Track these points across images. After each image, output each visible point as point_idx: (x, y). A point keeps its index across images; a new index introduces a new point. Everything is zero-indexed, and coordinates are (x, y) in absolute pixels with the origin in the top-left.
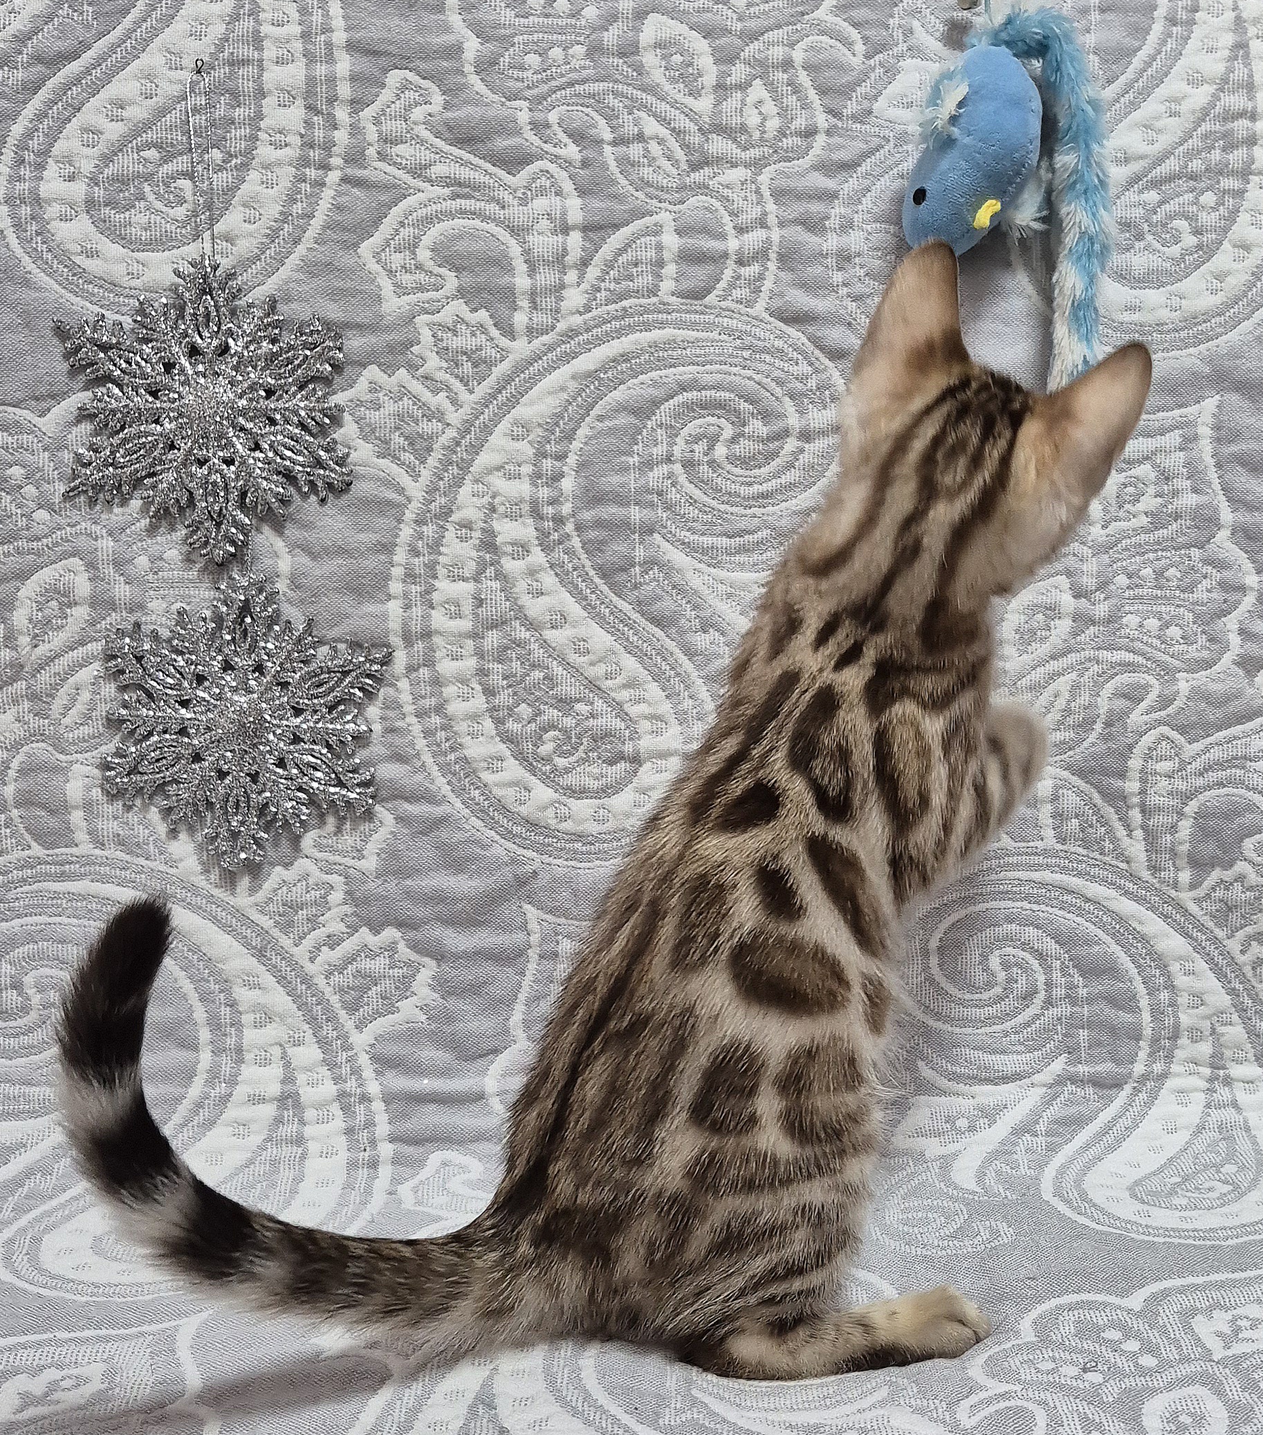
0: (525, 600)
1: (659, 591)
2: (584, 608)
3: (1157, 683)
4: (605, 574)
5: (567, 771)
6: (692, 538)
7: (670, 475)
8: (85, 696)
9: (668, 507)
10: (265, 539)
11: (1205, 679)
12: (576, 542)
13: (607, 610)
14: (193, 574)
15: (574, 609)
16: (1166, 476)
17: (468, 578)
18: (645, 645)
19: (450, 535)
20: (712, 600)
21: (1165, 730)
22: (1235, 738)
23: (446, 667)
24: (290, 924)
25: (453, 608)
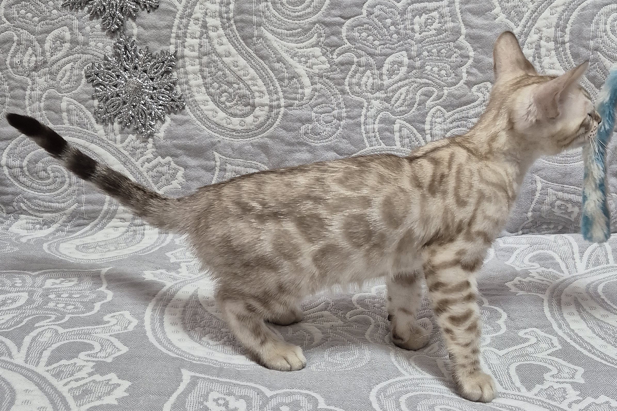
0: (217, 46)
1: (262, 47)
2: (237, 50)
3: (437, 90)
4: (244, 38)
5: (230, 107)
6: (274, 29)
7: (267, 6)
8: (68, 74)
9: (266, 18)
10: (130, 22)
11: (454, 89)
12: (234, 27)
13: (244, 52)
14: (105, 33)
15: (233, 51)
16: (442, 16)
17: (197, 38)
18: (257, 65)
19: (192, 22)
20: (281, 51)
21: (439, 107)
22: (463, 110)
23: (189, 68)
24: (134, 154)
25: (192, 48)
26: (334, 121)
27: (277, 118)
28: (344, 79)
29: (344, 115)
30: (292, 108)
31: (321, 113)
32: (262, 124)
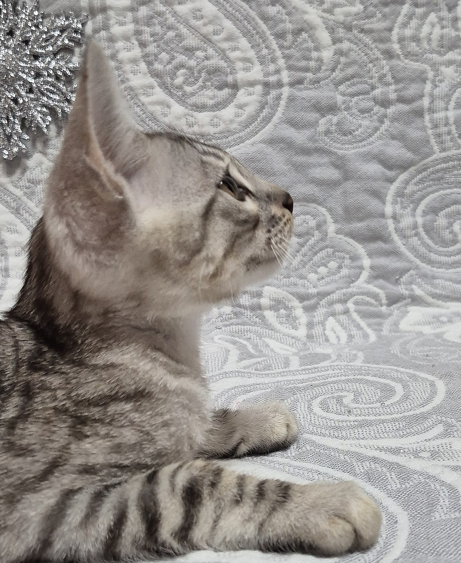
5: (193, 94)
23: (116, 30)
26: (375, 110)
27: (278, 105)
28: (390, 30)
29: (393, 96)
30: (302, 86)
31: (353, 95)
32: (252, 119)
